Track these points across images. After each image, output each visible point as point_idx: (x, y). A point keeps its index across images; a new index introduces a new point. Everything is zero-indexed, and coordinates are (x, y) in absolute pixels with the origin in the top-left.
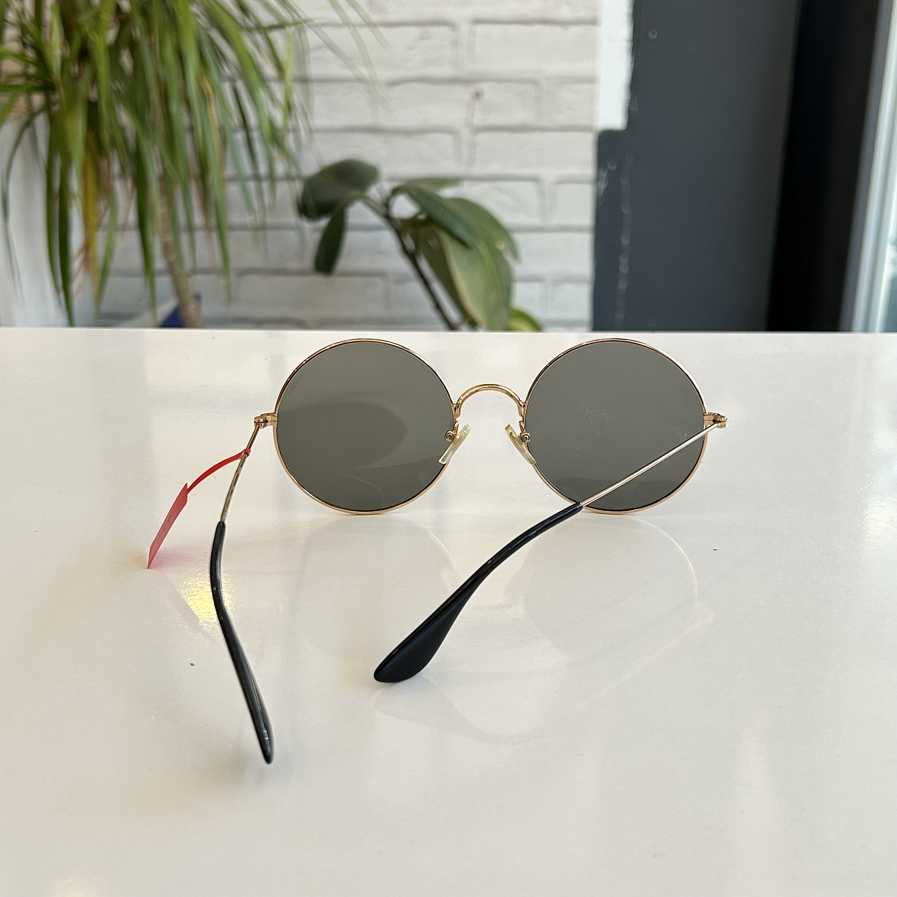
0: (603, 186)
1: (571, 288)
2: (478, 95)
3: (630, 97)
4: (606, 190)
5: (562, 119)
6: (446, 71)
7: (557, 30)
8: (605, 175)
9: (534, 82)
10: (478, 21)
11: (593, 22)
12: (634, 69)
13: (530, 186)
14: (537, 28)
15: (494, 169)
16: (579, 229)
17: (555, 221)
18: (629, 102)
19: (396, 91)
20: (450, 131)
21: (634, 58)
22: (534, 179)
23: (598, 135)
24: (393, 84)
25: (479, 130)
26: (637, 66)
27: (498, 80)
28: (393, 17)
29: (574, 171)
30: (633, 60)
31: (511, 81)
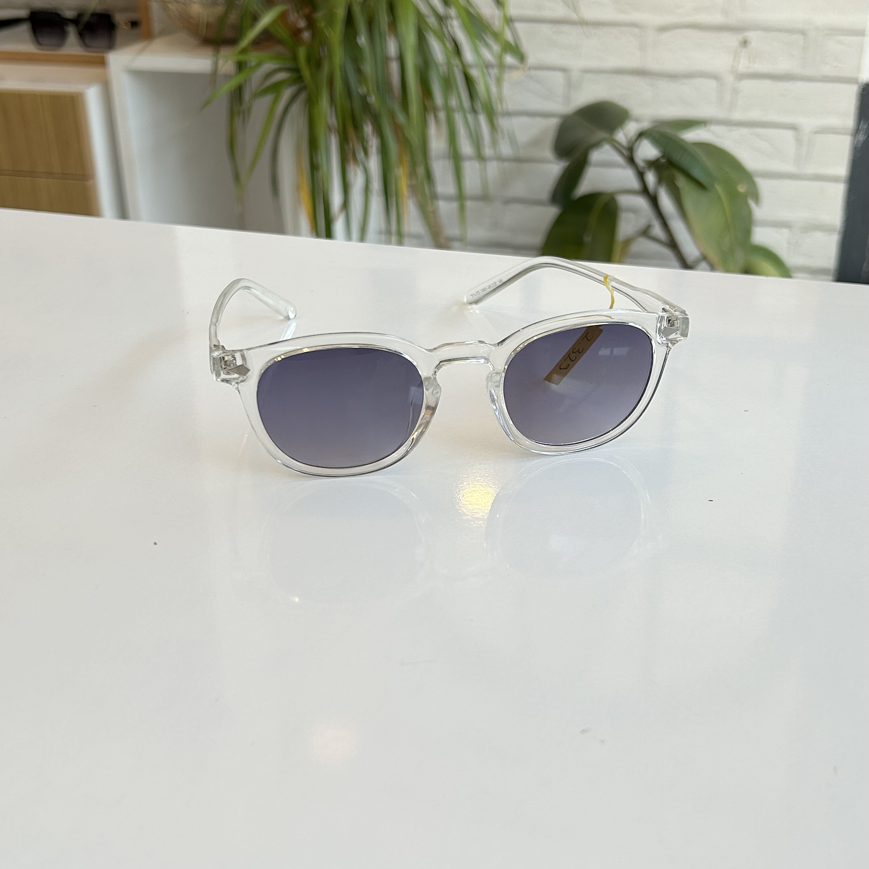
0: (861, 138)
1: (819, 235)
2: (745, 43)
4: (865, 143)
5: (827, 70)
6: (718, 18)
8: (866, 127)
9: (803, 33)
13: (789, 134)
15: (754, 115)
16: (834, 179)
17: (810, 170)
19: (666, 36)
20: (715, 77)
22: (793, 128)
23: (862, 88)
24: (663, 29)
25: (742, 77)
27: (767, 29)
29: (834, 121)
31: (780, 30)
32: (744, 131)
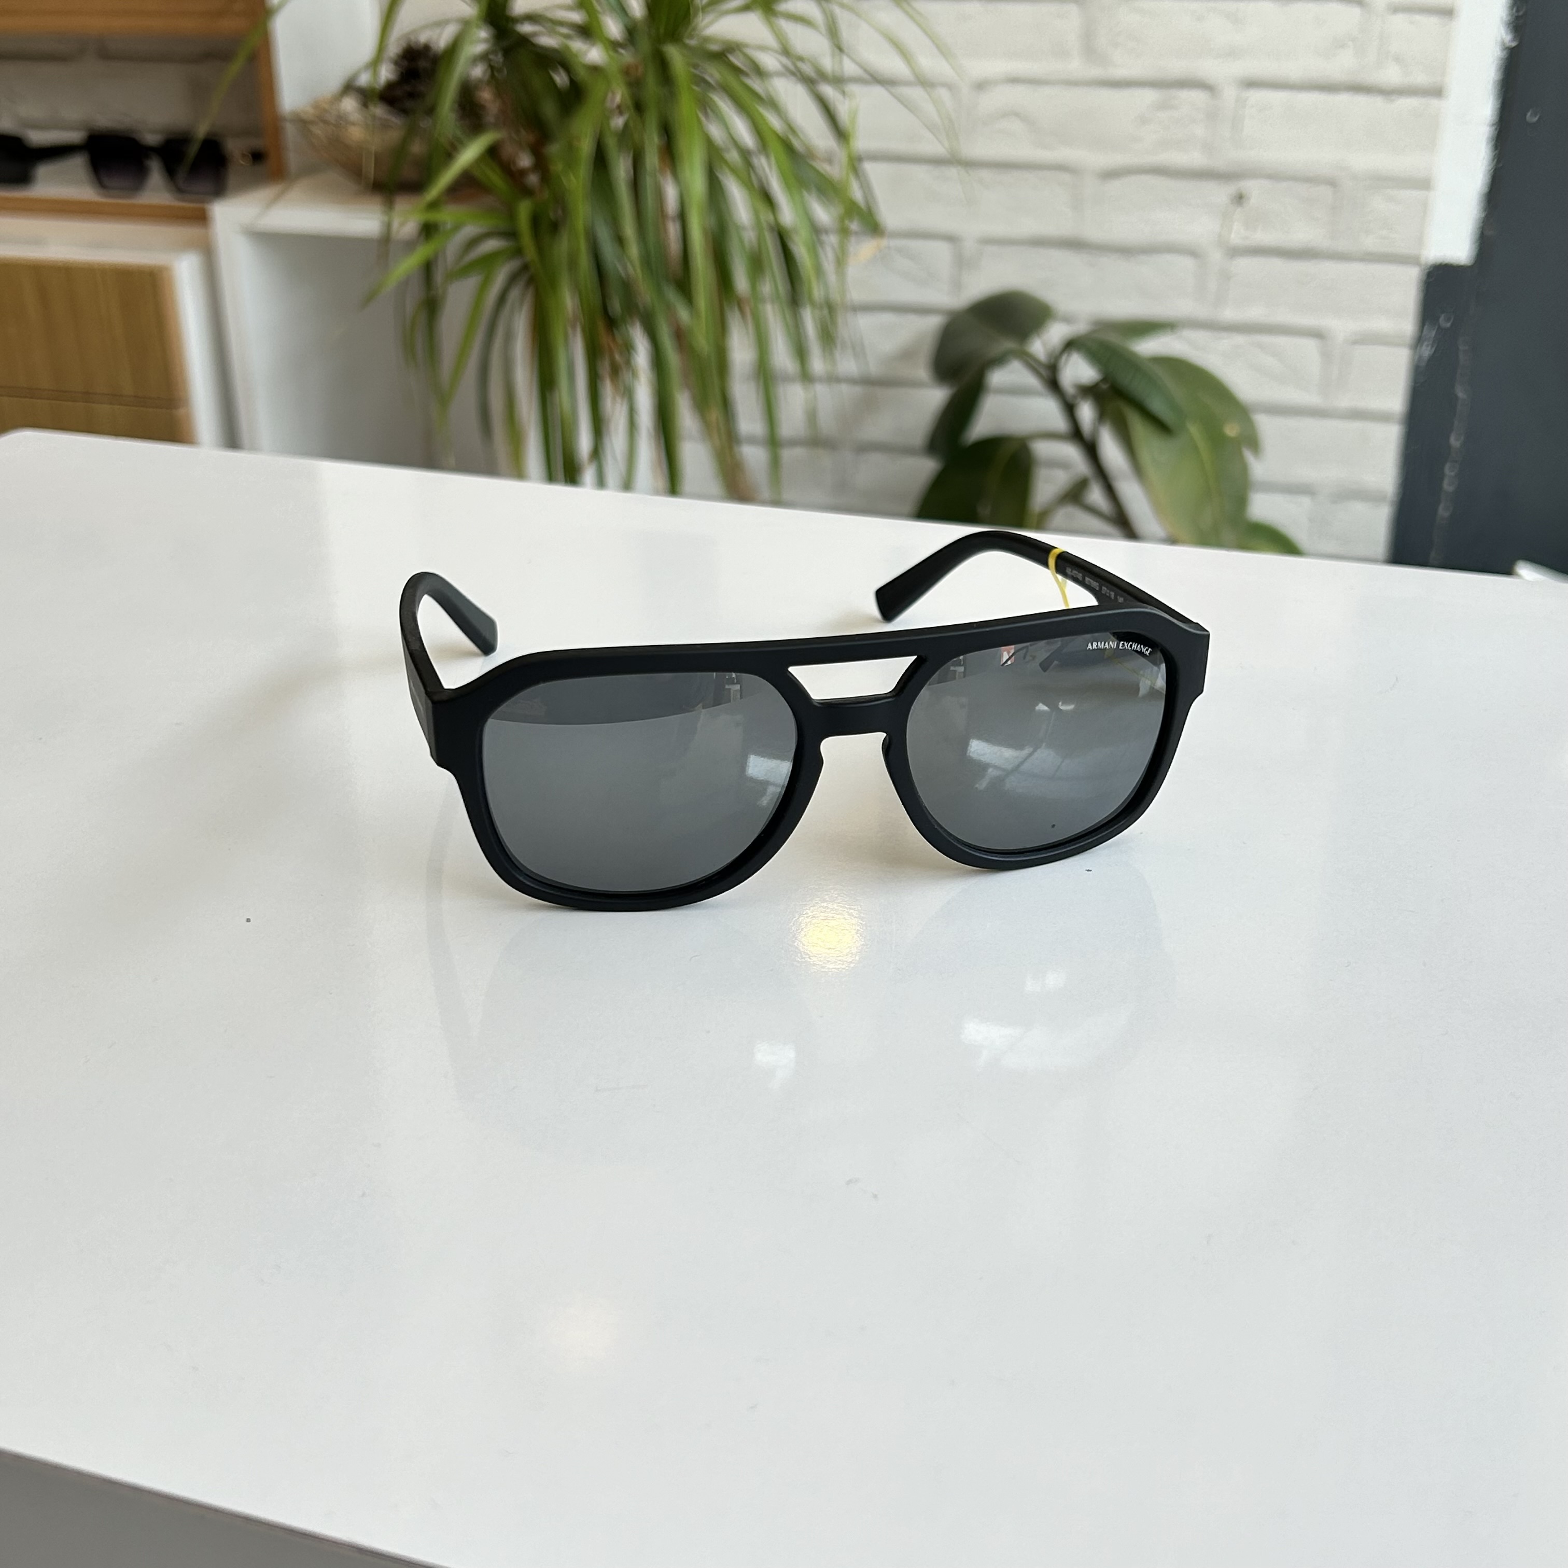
0: (1427, 351)
1: (1359, 508)
2: (1240, 198)
3: (1486, 212)
4: (1432, 358)
5: (1370, 243)
6: (1194, 158)
7: (1377, 102)
8: (1434, 333)
9: (1332, 183)
10: (1252, 84)
11: (1437, 92)
12: (1495, 170)
13: (1310, 346)
14: (1344, 98)
15: (1255, 313)
16: (1384, 418)
17: (1344, 402)
18: (1483, 222)
19: (1116, 185)
20: (1192, 252)
21: (1497, 152)
22: (1318, 334)
23: (1428, 271)
24: (1111, 174)
25: (1235, 252)
26: (1501, 165)
27: (1275, 176)
28: (1120, 72)
29: (1383, 325)
30: (1495, 155)
31: (1294, 178)
32: (1240, 339)
